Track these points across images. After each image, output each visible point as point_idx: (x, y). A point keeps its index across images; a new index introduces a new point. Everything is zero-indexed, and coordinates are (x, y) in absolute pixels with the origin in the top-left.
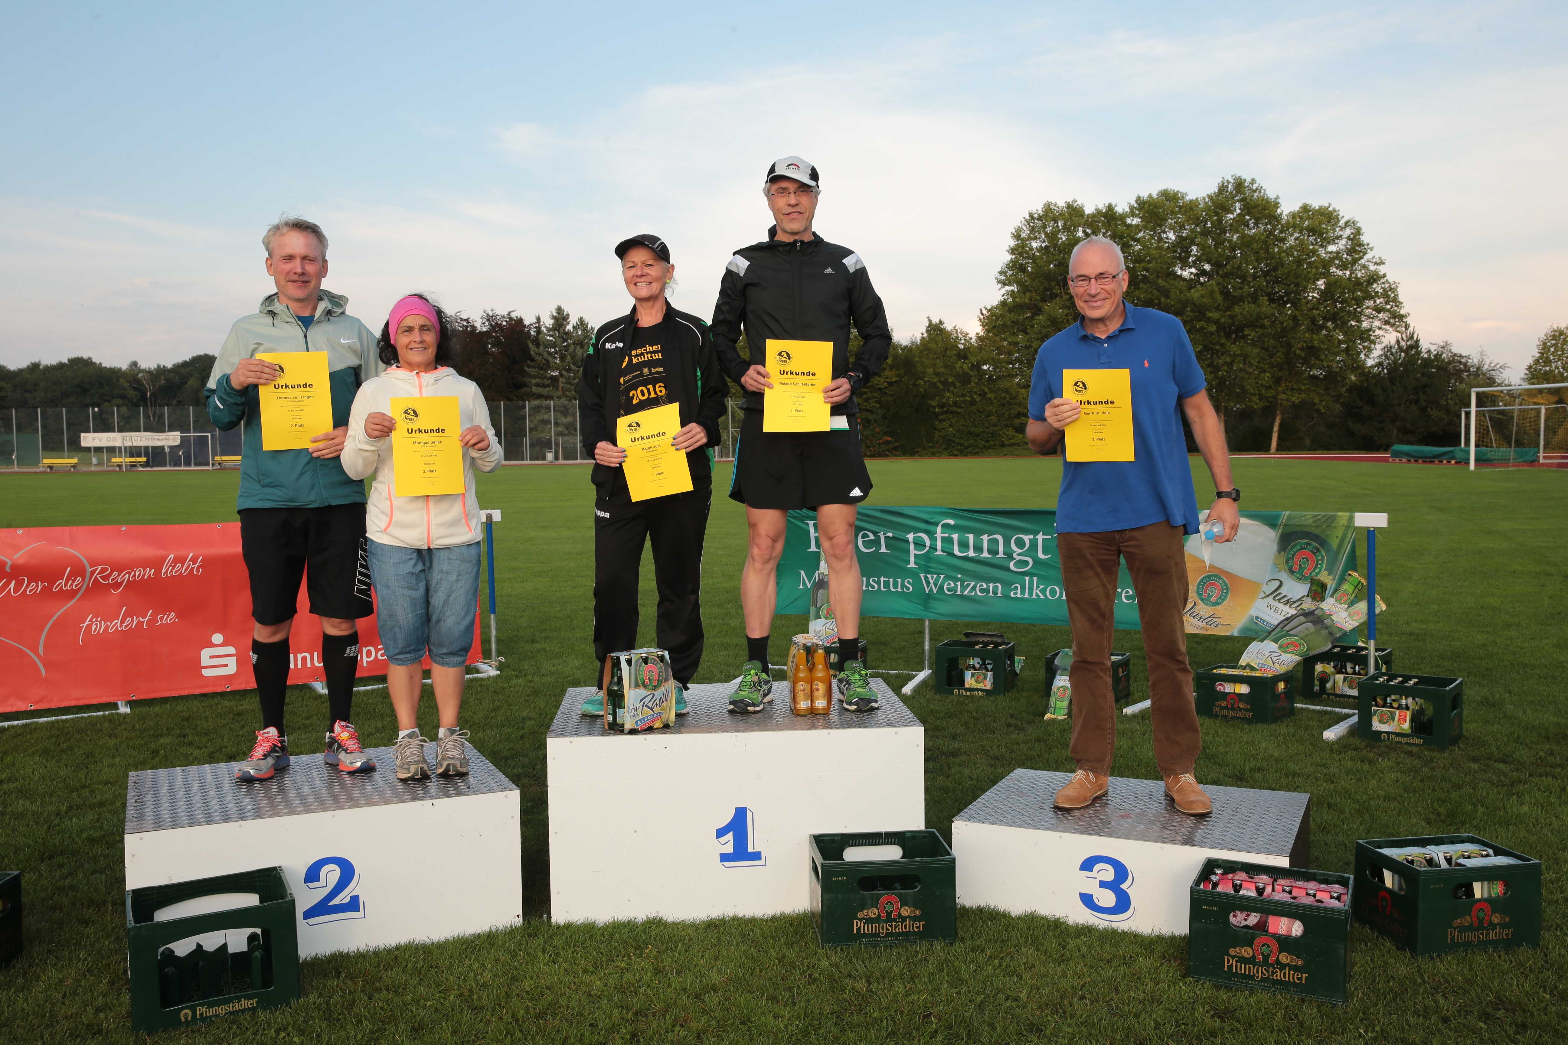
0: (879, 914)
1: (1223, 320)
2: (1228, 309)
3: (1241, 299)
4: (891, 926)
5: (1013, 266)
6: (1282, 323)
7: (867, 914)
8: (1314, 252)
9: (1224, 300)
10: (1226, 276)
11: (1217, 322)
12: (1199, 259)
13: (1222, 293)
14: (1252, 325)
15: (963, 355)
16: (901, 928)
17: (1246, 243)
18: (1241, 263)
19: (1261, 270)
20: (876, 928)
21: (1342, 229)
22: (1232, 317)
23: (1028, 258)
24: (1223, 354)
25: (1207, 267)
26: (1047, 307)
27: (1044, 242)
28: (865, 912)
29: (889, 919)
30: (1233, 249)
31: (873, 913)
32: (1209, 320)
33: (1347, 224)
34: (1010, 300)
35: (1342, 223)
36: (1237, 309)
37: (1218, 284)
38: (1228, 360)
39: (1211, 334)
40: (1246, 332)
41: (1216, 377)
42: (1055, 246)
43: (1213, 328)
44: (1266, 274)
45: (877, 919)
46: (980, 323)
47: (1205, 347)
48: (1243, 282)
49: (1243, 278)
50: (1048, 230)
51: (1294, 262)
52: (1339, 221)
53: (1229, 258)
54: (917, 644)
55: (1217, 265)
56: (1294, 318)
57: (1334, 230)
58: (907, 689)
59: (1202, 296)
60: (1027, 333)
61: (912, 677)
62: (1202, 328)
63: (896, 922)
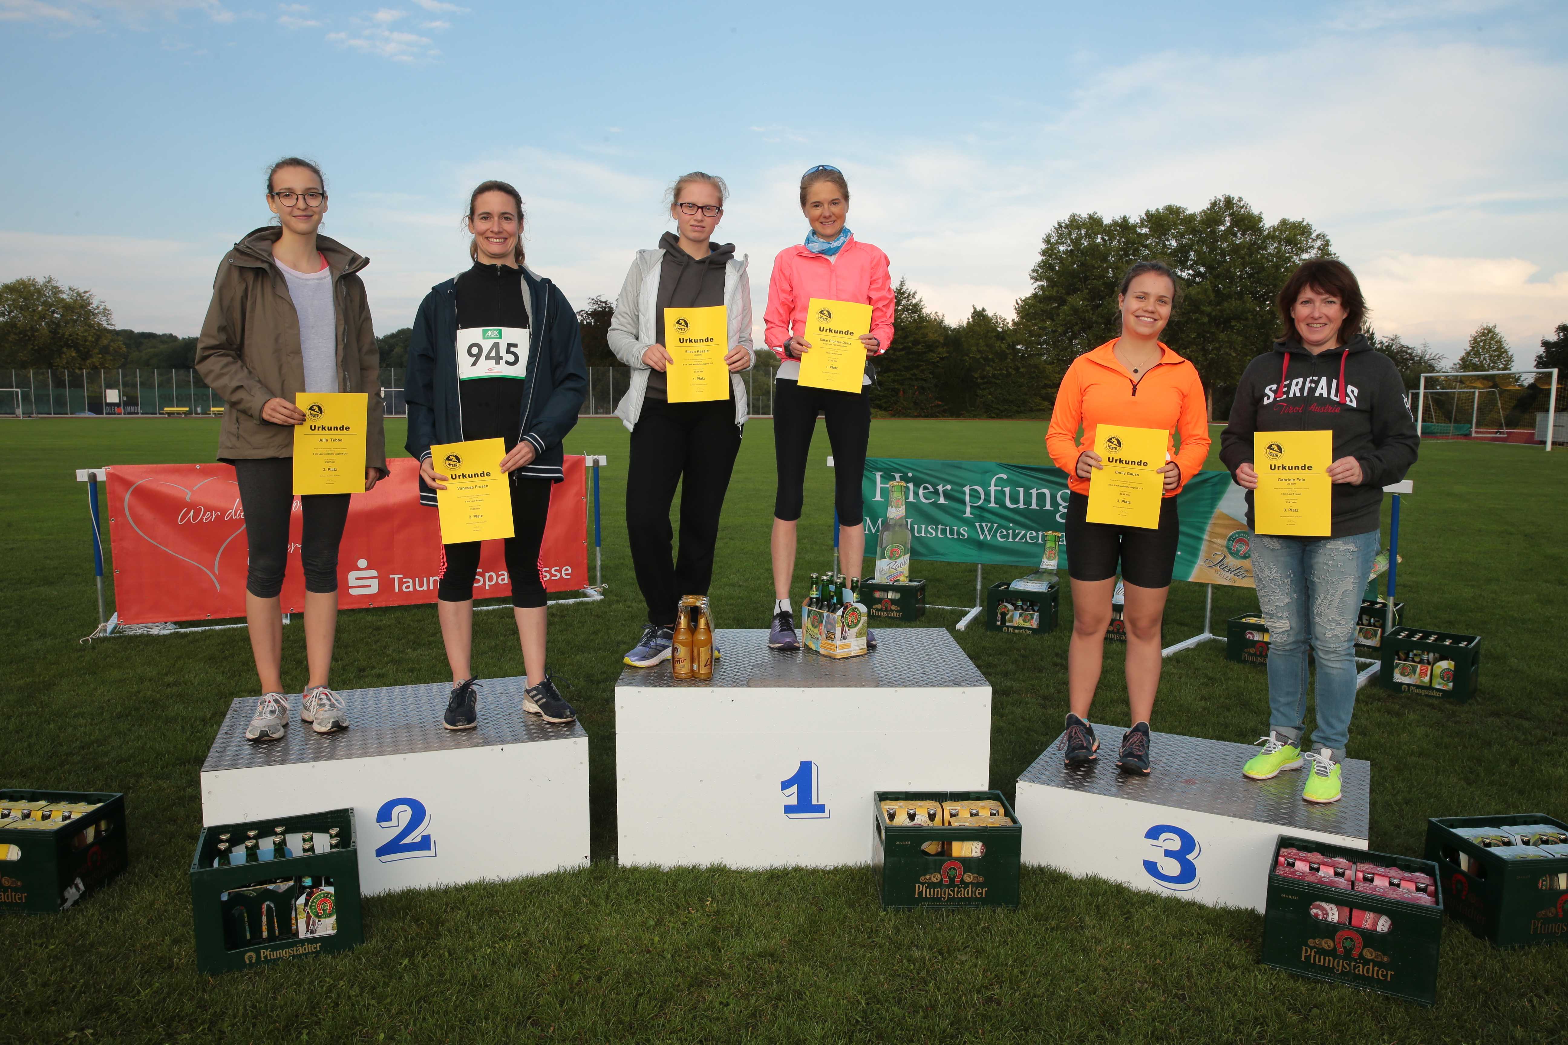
0: (942, 879)
1: (1214, 313)
2: (1219, 304)
3: (1229, 296)
4: (953, 891)
6: (1262, 317)
7: (930, 879)
8: (1289, 259)
9: (1215, 297)
10: (1217, 277)
11: (1209, 315)
12: (1196, 263)
13: (1214, 290)
14: (1238, 318)
16: (963, 894)
17: (1235, 250)
18: (1230, 267)
19: (1247, 273)
20: (938, 892)
21: (1314, 240)
22: (1220, 311)
24: (1213, 341)
25: (1202, 269)
28: (928, 877)
29: (952, 884)
30: (1223, 255)
31: (935, 878)
32: (1202, 313)
33: (1318, 236)
34: (1044, 293)
35: (1314, 236)
36: (1226, 304)
37: (1211, 283)
38: (1217, 345)
39: (1204, 324)
40: (1233, 323)
41: (1206, 360)
43: (1206, 320)
44: (1250, 276)
45: (940, 884)
46: (1015, 311)
47: (1199, 334)
48: (1231, 283)
49: (1232, 278)
50: (1073, 237)
51: (1273, 266)
52: (1311, 234)
53: (1220, 263)
54: (969, 582)
55: (1209, 268)
56: (1271, 312)
57: (1307, 241)
58: (961, 625)
59: (1198, 293)
61: (965, 614)
62: (1197, 319)
63: (959, 888)
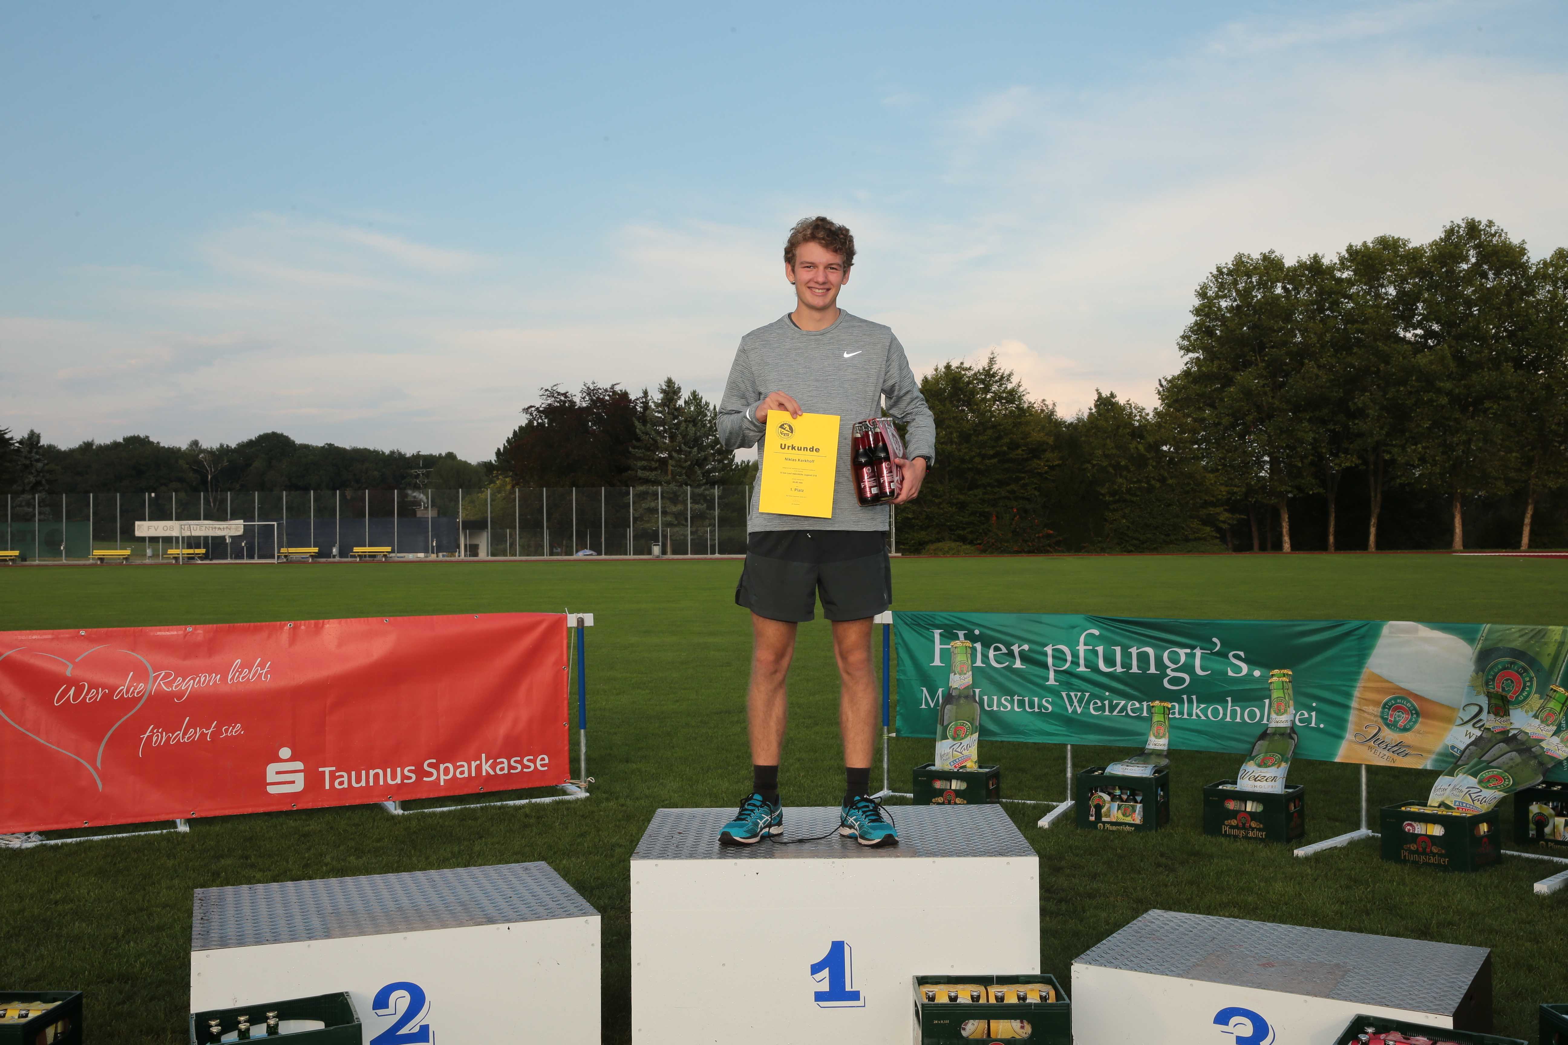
2: (1463, 376)
5: (1198, 330)
15: (1141, 432)
23: (1217, 319)
25: (1436, 327)
26: (1239, 377)
27: (1235, 300)
34: (1195, 369)
42: (1249, 305)
46: (1158, 396)
50: (1241, 286)
54: (1061, 771)
55: (1448, 325)
58: (1042, 825)
59: (1431, 363)
60: (1215, 408)
